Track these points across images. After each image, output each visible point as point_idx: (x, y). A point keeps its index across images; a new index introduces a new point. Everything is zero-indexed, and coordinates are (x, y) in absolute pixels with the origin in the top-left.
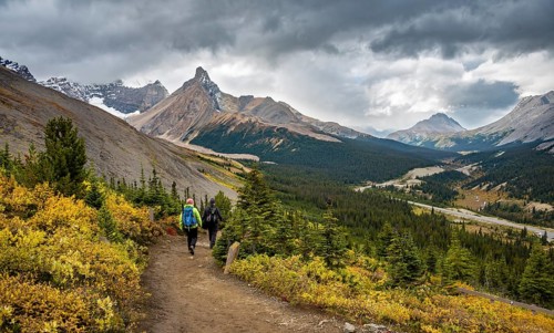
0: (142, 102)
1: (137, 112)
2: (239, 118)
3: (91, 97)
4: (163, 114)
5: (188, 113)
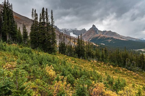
2: (101, 35)
3: (71, 32)
4: (84, 35)
5: (89, 35)
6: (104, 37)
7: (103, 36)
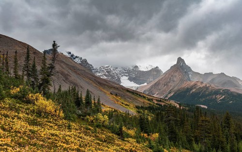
0: (148, 78)
1: (146, 84)
2: (199, 84)
3: (122, 76)
5: (169, 82)
6: (207, 88)
7: (204, 85)
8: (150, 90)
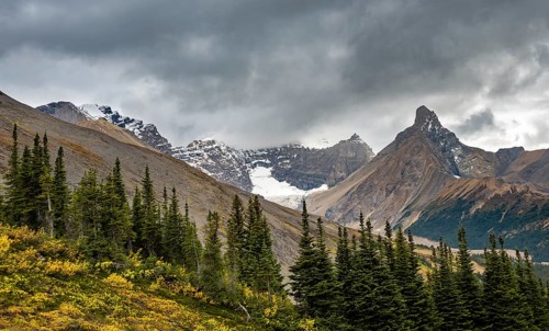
0: (331, 170)
1: (324, 187)
2: (491, 186)
3: (254, 166)
4: (361, 187)
5: (402, 183)
6: (519, 198)
7: (507, 188)
8: (346, 206)
